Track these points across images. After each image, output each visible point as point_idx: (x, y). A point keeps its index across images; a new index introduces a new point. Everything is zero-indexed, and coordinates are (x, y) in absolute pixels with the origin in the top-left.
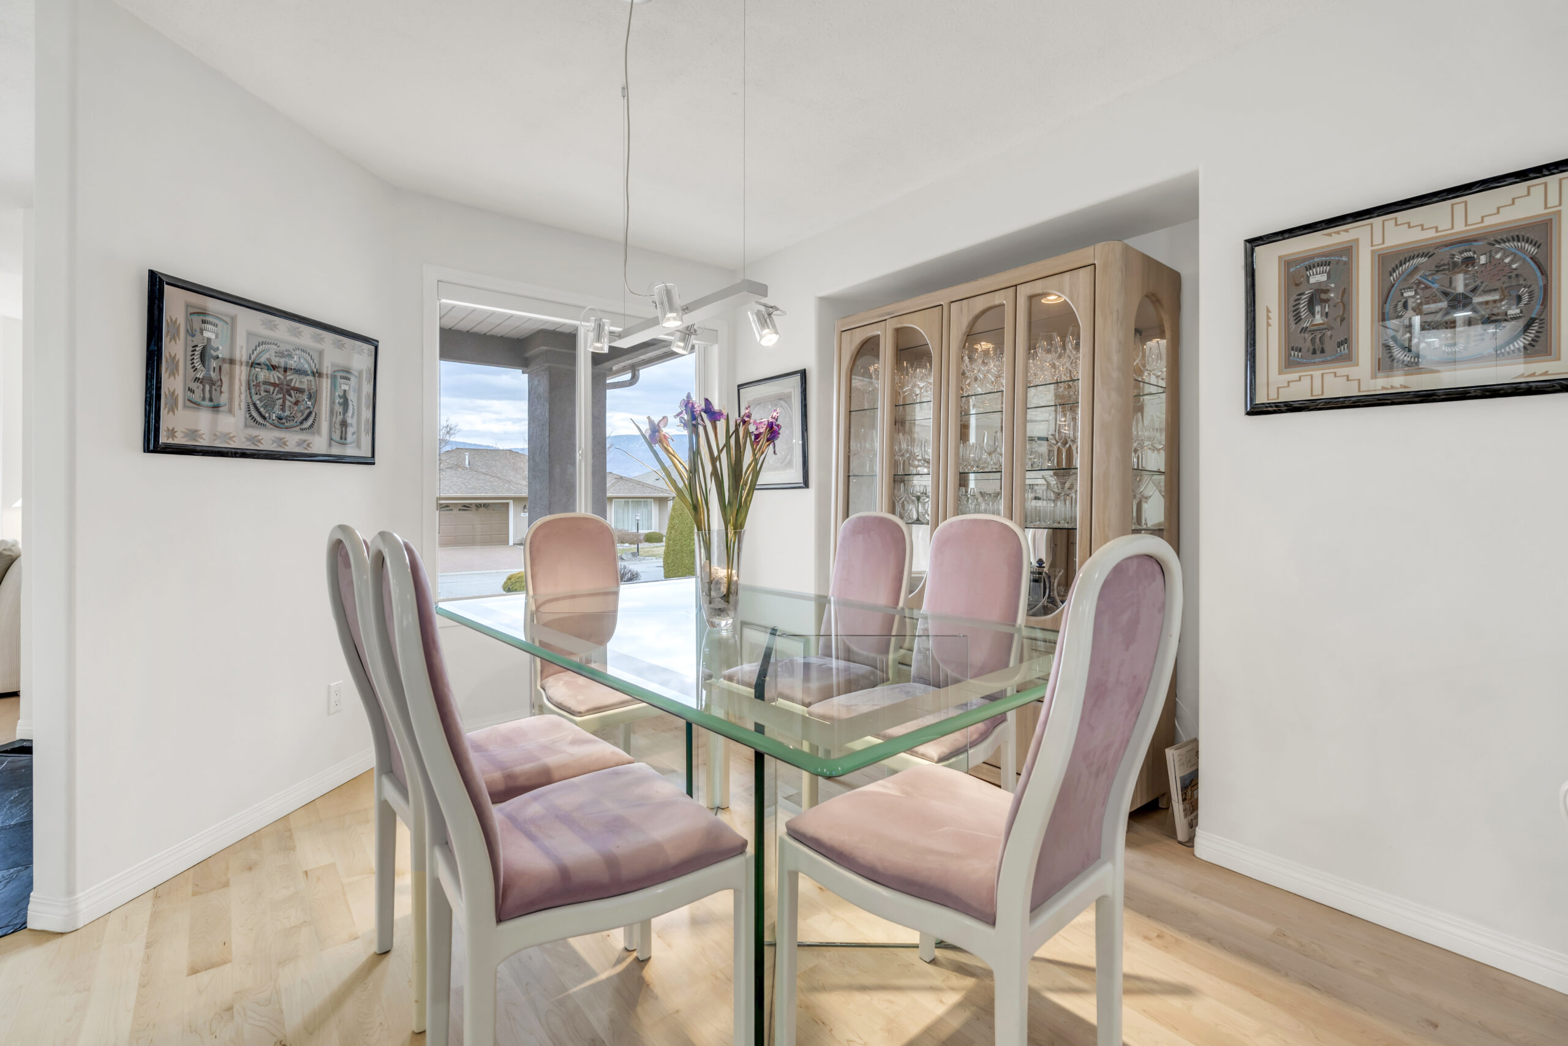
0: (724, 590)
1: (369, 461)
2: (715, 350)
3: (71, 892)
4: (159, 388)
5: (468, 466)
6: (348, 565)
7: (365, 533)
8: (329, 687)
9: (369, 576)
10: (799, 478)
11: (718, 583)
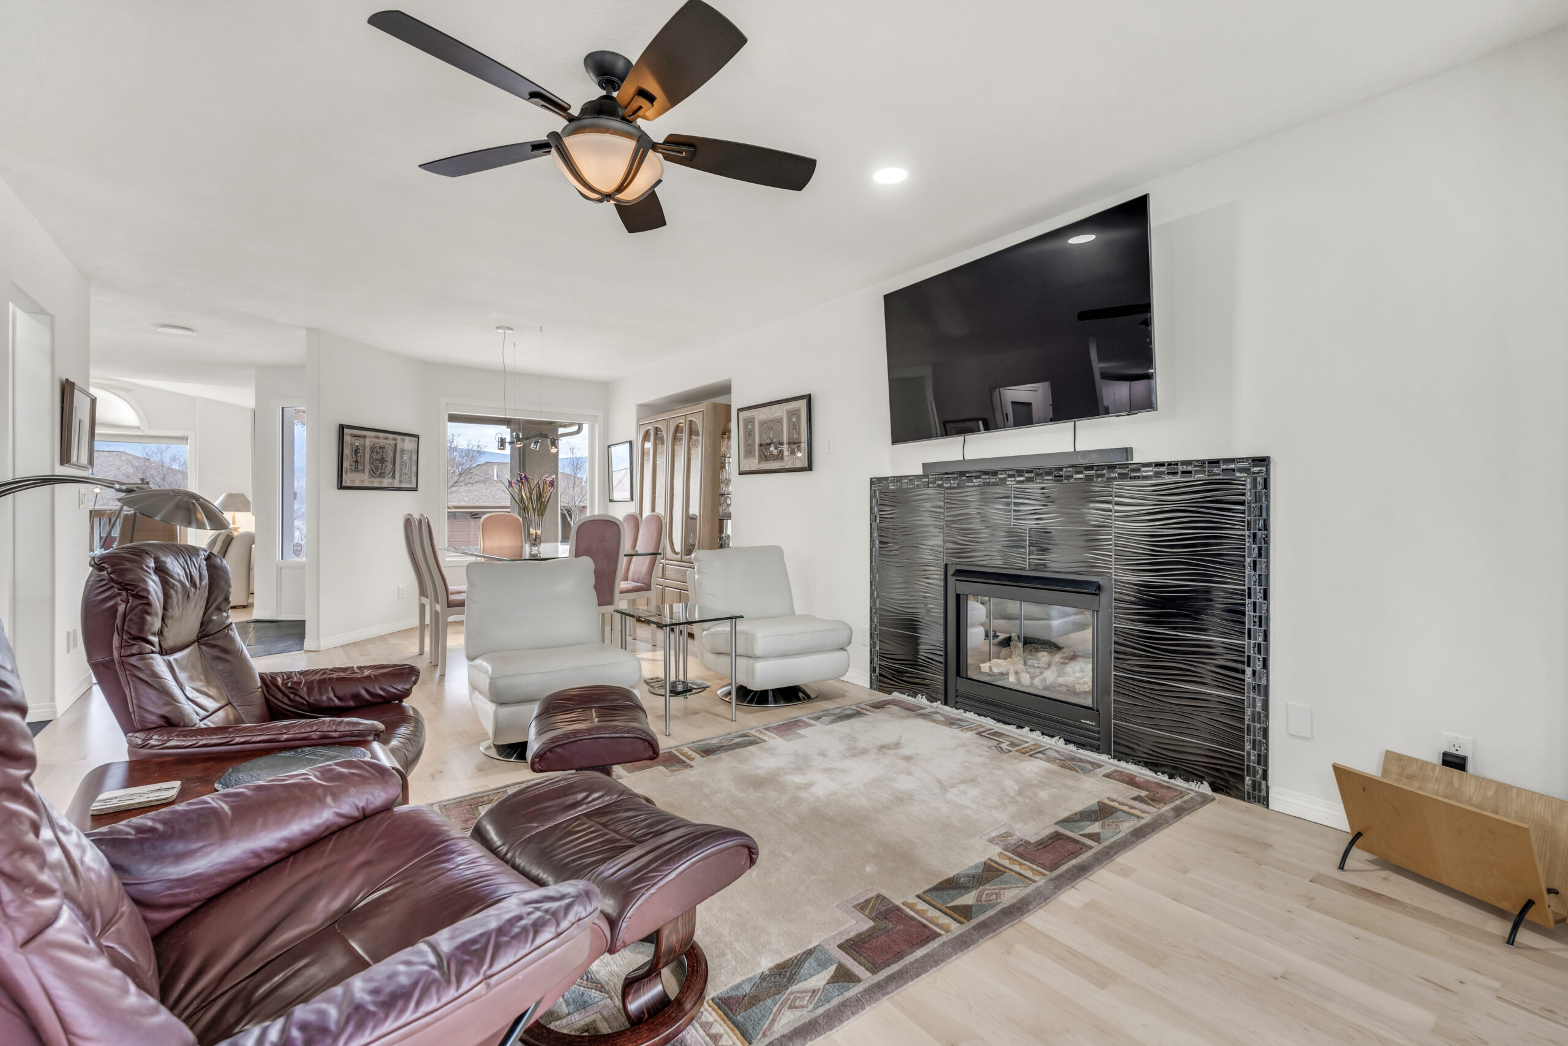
0: (534, 537)
1: (415, 489)
2: (597, 426)
3: (318, 638)
4: (342, 466)
5: (496, 479)
6: (411, 526)
7: (416, 516)
8: (399, 588)
9: (417, 528)
10: (628, 497)
11: (532, 535)
